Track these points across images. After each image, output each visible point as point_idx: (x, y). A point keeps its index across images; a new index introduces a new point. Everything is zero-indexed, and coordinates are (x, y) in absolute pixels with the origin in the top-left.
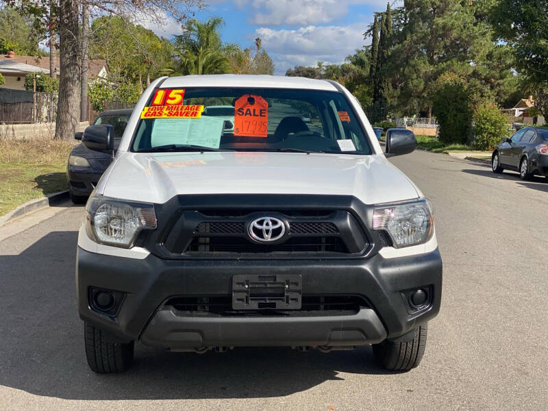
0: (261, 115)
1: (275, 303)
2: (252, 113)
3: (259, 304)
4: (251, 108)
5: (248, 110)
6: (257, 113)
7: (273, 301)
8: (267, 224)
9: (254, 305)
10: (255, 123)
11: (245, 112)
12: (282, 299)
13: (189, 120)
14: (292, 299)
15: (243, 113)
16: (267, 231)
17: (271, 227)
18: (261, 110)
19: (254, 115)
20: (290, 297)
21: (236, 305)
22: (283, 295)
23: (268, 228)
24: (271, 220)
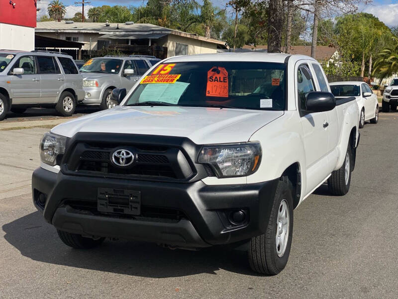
0: (224, 82)
1: (123, 210)
2: (219, 80)
3: (114, 209)
4: (218, 76)
5: (216, 78)
6: (222, 80)
7: (122, 208)
8: (123, 154)
9: (110, 209)
10: (220, 87)
11: (214, 79)
12: (128, 207)
13: (167, 84)
14: (135, 208)
15: (213, 80)
16: (123, 159)
17: (125, 156)
18: (224, 78)
19: (220, 81)
20: (133, 206)
21: (100, 208)
22: (128, 204)
23: (123, 156)
24: (126, 152)
